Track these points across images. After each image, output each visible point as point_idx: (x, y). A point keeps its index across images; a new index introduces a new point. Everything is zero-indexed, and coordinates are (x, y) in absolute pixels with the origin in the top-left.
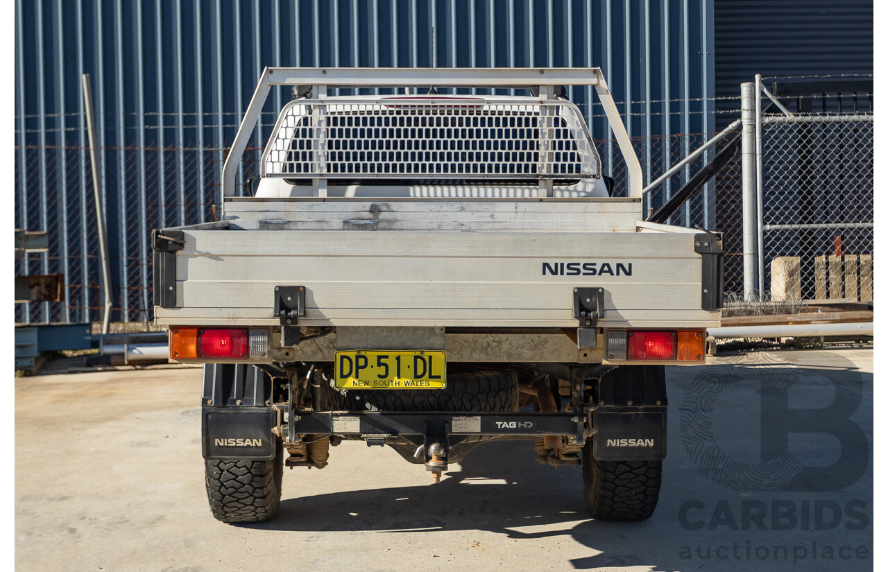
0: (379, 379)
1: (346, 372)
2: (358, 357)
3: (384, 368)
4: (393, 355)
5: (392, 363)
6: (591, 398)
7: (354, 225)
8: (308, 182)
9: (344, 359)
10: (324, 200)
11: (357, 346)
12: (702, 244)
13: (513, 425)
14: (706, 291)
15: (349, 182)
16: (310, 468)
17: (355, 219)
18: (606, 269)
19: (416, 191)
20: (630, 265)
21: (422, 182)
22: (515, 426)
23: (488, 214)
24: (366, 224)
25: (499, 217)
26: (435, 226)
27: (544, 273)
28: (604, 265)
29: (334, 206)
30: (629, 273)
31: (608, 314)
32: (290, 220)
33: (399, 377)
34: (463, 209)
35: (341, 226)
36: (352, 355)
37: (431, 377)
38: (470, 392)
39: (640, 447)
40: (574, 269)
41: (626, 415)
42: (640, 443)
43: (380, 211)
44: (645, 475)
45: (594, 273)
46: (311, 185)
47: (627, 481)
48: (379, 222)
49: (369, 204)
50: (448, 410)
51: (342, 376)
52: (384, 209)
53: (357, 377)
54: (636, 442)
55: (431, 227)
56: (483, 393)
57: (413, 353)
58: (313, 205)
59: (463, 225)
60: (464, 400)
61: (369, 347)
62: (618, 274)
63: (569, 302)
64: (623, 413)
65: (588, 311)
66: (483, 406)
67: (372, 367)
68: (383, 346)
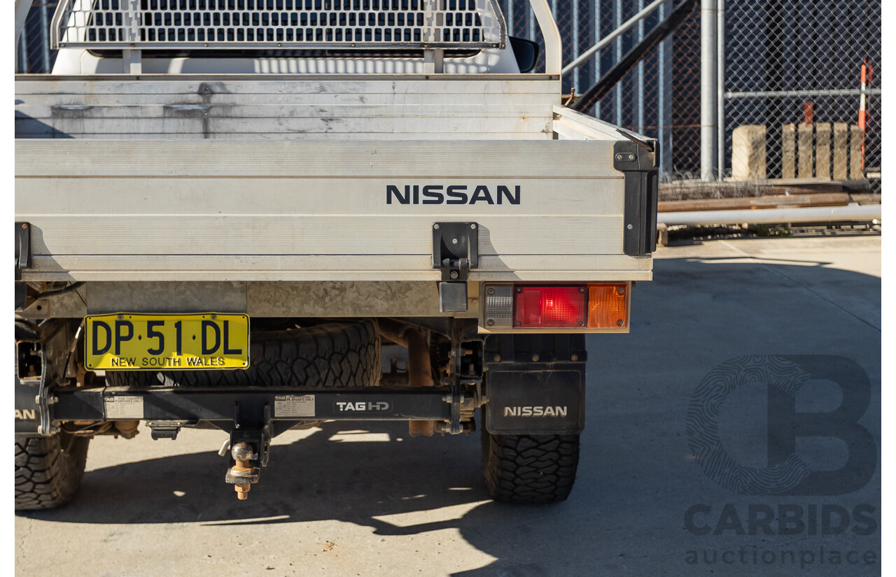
0: (150, 356)
1: (102, 344)
2: (118, 324)
3: (156, 339)
4: (170, 320)
5: (169, 331)
6: (472, 367)
7: (179, 112)
8: (118, 54)
9: (99, 327)
10: (138, 78)
11: (117, 306)
12: (625, 157)
13: (361, 406)
14: (630, 227)
15: (174, 54)
16: (116, 437)
17: (179, 104)
18: (482, 195)
19: (262, 66)
20: (518, 188)
21: (271, 53)
22: (364, 408)
23: (357, 97)
24: (194, 110)
25: (371, 100)
26: (286, 112)
27: (389, 201)
28: (479, 188)
29: (150, 86)
30: (515, 201)
31: (484, 261)
32: (92, 105)
33: (179, 352)
34: (322, 90)
35: (160, 113)
36: (111, 320)
37: (227, 352)
38: (304, 356)
39: (549, 417)
40: (433, 195)
41: (530, 375)
42: (549, 411)
43: (213, 93)
44: (556, 451)
45: (464, 201)
46: (121, 57)
47: (532, 459)
48: (211, 107)
49: (197, 83)
50: (271, 384)
51: (96, 352)
52: (218, 89)
53: (118, 352)
54: (544, 410)
55: (281, 114)
56: (324, 358)
57: (200, 318)
58: (122, 85)
59: (322, 111)
60: (295, 368)
61: (136, 308)
62: (500, 202)
63: (426, 244)
64: (526, 372)
65: (454, 258)
66: (323, 376)
67: (140, 338)
68: (156, 307)
